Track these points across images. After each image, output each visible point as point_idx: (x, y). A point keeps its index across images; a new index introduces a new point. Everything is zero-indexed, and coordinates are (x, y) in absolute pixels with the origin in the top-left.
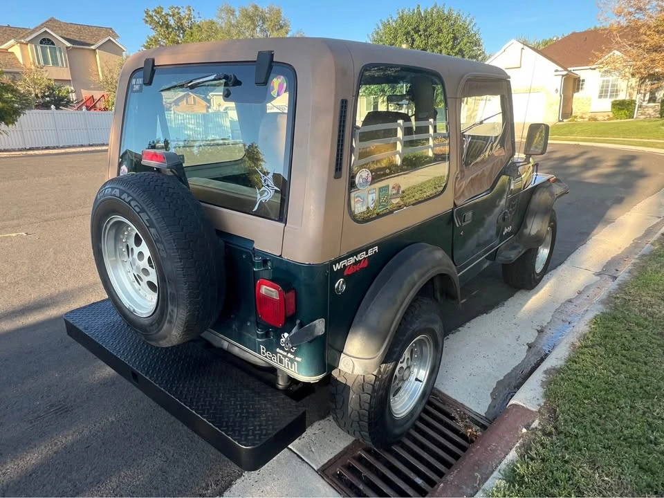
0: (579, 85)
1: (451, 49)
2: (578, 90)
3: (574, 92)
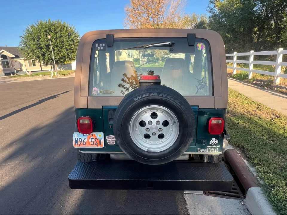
0: (120, 53)
1: (68, 39)
2: (120, 55)
3: (119, 56)
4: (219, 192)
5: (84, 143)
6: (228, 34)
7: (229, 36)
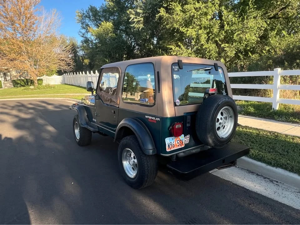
4: (222, 166)
5: (174, 146)
6: (107, 59)
7: (107, 60)
